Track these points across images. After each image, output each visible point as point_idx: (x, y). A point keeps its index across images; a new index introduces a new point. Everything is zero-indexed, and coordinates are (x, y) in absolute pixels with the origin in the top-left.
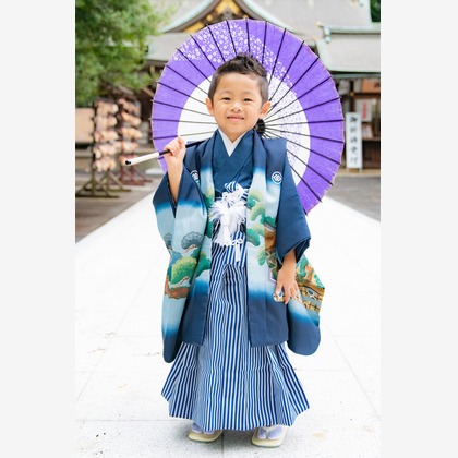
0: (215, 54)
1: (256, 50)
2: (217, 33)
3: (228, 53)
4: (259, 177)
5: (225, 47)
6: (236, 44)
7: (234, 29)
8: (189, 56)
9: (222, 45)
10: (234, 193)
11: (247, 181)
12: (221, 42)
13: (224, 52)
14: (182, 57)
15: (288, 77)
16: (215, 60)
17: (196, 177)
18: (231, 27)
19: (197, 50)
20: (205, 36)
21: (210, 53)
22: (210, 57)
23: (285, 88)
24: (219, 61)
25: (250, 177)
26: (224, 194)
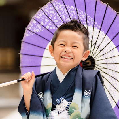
0: (50, 24)
1: (73, 13)
2: (47, 11)
3: (57, 21)
4: (77, 95)
5: (55, 18)
6: (60, 14)
7: (56, 5)
8: (35, 31)
9: (52, 17)
10: (61, 104)
11: (70, 98)
12: (51, 16)
13: (55, 21)
14: (31, 33)
15: (96, 23)
16: (51, 28)
17: (41, 96)
18: (54, 4)
19: (38, 25)
20: (41, 15)
21: (47, 25)
22: (47, 27)
23: (97, 30)
24: (54, 28)
25: (72, 96)
26: (57, 106)
